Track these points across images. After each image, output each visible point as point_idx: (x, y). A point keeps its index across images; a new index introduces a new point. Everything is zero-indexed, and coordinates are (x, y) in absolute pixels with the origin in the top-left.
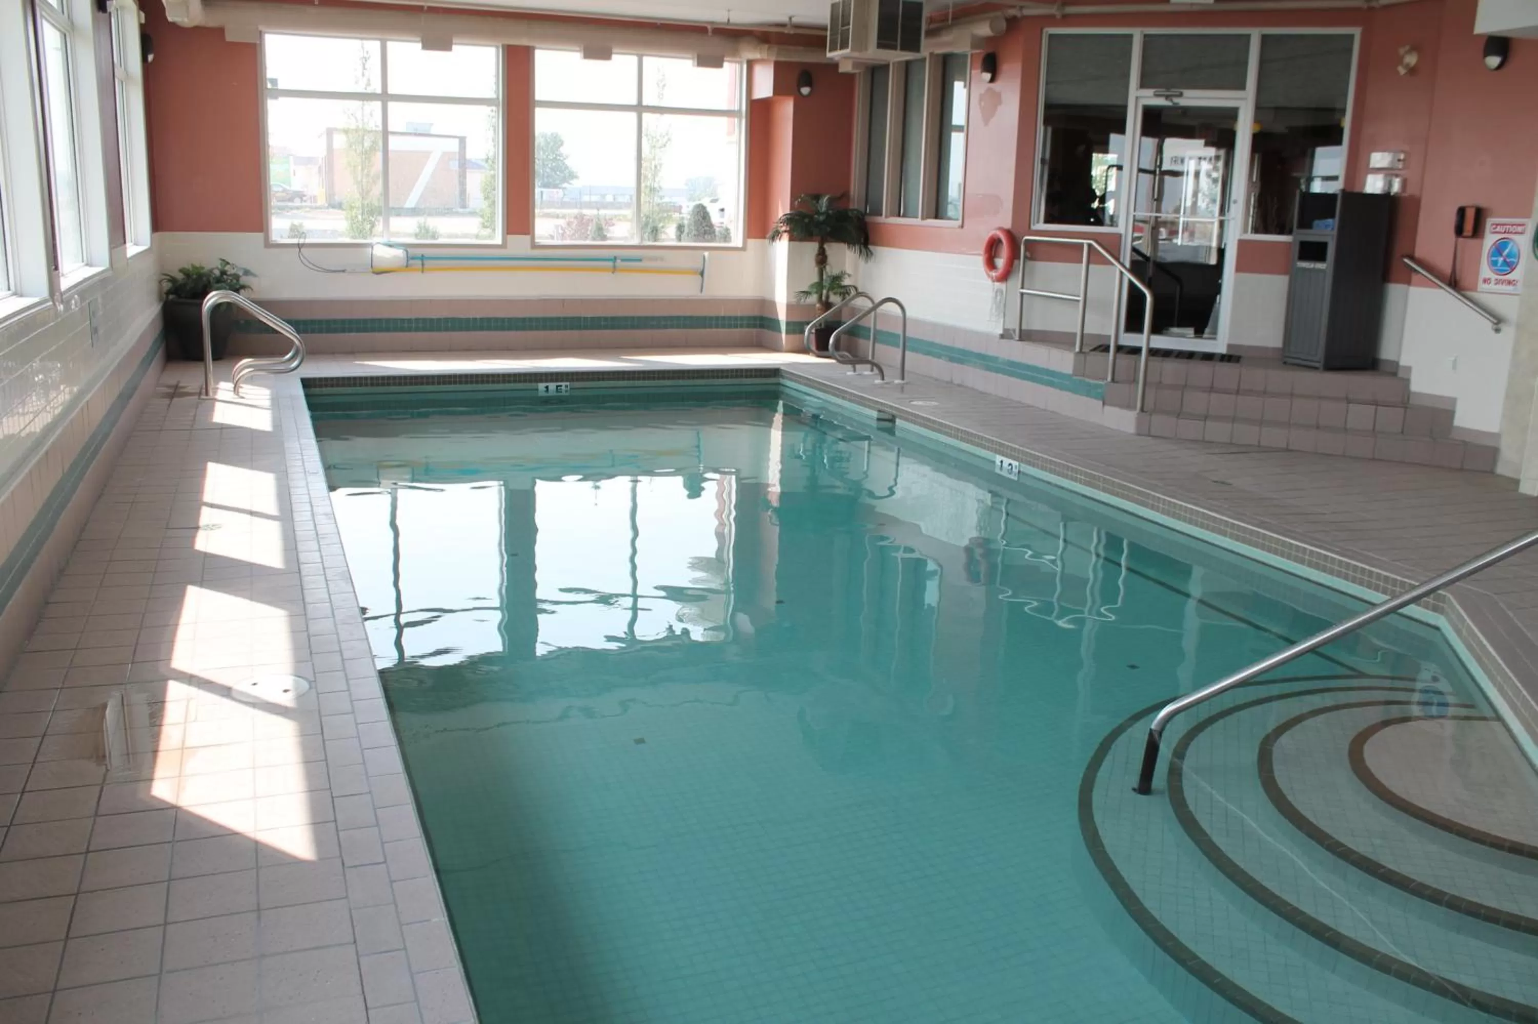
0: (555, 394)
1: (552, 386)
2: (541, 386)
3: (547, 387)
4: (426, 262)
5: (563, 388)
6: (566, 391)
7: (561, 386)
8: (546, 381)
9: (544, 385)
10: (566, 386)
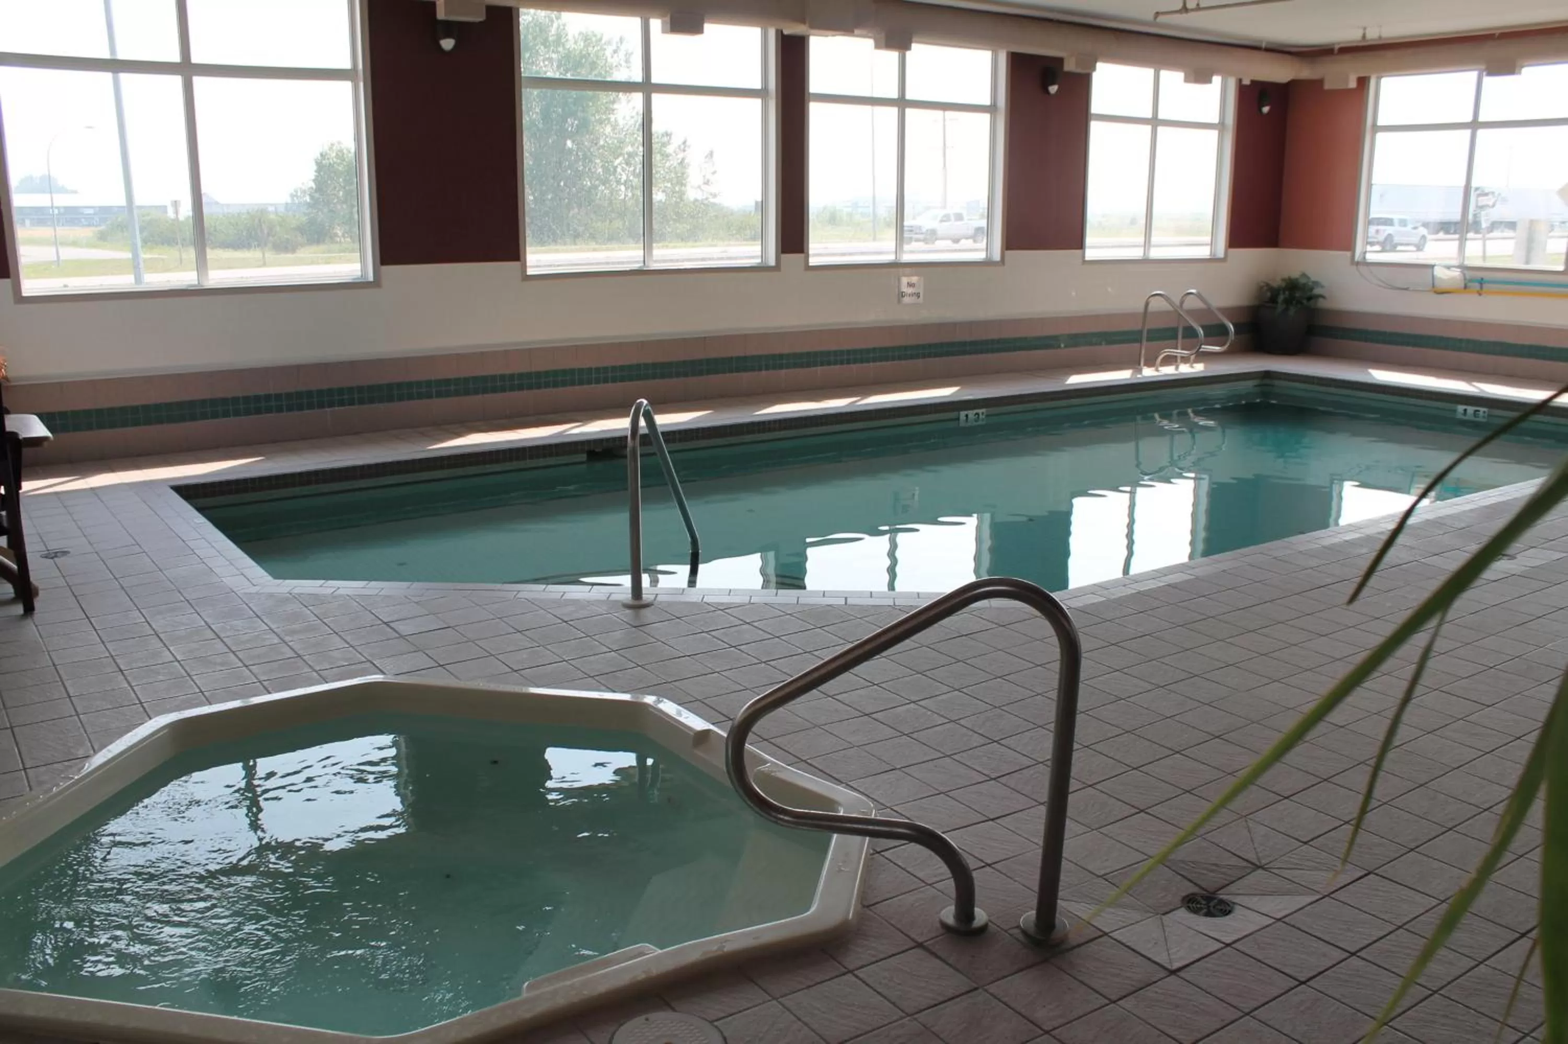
0: (1473, 418)
1: (1471, 409)
2: (1461, 408)
3: (1465, 410)
4: (1485, 286)
5: (1481, 413)
6: (1484, 417)
7: (1478, 411)
8: (1466, 404)
9: (1464, 407)
10: (1484, 412)
